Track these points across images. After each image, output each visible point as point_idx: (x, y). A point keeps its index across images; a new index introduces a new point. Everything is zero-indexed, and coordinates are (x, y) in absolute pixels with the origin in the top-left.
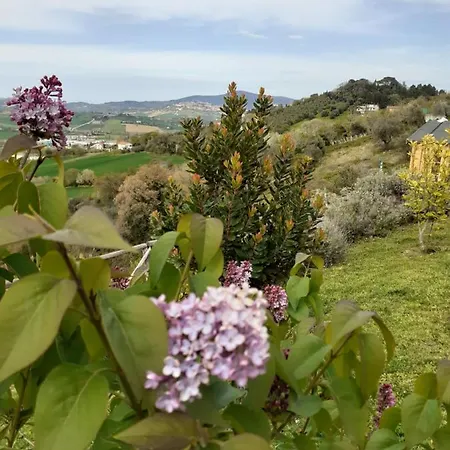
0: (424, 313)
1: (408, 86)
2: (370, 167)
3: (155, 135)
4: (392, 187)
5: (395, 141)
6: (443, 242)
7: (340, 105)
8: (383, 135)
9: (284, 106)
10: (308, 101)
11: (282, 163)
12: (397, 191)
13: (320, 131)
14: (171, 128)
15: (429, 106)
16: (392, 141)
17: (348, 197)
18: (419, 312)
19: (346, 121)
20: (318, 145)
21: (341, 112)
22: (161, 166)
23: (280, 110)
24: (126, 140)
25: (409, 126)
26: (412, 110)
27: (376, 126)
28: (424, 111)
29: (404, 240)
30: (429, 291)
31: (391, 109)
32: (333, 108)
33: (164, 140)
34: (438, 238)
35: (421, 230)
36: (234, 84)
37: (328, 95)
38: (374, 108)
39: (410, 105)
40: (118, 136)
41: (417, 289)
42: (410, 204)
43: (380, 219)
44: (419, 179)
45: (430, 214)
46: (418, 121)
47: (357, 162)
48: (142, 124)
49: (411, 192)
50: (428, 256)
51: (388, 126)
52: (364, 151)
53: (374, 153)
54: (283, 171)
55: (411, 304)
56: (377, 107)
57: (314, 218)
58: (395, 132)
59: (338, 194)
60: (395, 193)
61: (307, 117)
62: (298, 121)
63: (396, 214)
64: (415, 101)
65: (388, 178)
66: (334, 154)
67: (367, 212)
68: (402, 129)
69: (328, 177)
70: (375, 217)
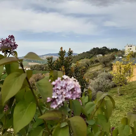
0: (121, 113)
1: (110, 49)
2: (101, 72)
3: (38, 65)
4: (108, 77)
5: (108, 64)
6: (125, 92)
7: (91, 55)
8: (104, 63)
9: (75, 56)
10: (82, 54)
11: (77, 69)
12: (110, 78)
13: (86, 62)
14: (42, 63)
15: (117, 54)
16: (107, 64)
17: (96, 81)
18: (120, 113)
19: (93, 59)
20: (86, 66)
21: (92, 57)
22: (40, 74)
23: (74, 57)
24: (29, 67)
25: (111, 60)
26: (112, 55)
27: (102, 60)
28: (115, 55)
29: (113, 92)
30: (122, 107)
31: (106, 55)
32: (89, 56)
33: (40, 67)
34: (123, 91)
35: (118, 89)
36: (62, 47)
37: (87, 52)
38: (101, 55)
39: (111, 54)
40: (26, 66)
41: (119, 106)
42: (114, 81)
43: (106, 86)
44: (116, 74)
45: (120, 84)
46: (114, 58)
47: (97, 71)
48: (34, 62)
49: (114, 78)
50: (121, 96)
51: (105, 60)
52: (99, 67)
53: (102, 68)
54: (77, 71)
55: (118, 111)
56: (102, 55)
57: (87, 85)
58: (108, 62)
59: (93, 79)
60: (109, 78)
61: (82, 58)
62: (79, 60)
63: (110, 84)
64: (113, 53)
65: (107, 74)
66: (91, 69)
67: (102, 84)
68: (109, 61)
69: (90, 75)
70: (104, 86)
